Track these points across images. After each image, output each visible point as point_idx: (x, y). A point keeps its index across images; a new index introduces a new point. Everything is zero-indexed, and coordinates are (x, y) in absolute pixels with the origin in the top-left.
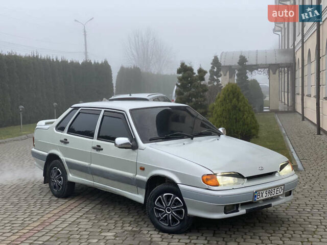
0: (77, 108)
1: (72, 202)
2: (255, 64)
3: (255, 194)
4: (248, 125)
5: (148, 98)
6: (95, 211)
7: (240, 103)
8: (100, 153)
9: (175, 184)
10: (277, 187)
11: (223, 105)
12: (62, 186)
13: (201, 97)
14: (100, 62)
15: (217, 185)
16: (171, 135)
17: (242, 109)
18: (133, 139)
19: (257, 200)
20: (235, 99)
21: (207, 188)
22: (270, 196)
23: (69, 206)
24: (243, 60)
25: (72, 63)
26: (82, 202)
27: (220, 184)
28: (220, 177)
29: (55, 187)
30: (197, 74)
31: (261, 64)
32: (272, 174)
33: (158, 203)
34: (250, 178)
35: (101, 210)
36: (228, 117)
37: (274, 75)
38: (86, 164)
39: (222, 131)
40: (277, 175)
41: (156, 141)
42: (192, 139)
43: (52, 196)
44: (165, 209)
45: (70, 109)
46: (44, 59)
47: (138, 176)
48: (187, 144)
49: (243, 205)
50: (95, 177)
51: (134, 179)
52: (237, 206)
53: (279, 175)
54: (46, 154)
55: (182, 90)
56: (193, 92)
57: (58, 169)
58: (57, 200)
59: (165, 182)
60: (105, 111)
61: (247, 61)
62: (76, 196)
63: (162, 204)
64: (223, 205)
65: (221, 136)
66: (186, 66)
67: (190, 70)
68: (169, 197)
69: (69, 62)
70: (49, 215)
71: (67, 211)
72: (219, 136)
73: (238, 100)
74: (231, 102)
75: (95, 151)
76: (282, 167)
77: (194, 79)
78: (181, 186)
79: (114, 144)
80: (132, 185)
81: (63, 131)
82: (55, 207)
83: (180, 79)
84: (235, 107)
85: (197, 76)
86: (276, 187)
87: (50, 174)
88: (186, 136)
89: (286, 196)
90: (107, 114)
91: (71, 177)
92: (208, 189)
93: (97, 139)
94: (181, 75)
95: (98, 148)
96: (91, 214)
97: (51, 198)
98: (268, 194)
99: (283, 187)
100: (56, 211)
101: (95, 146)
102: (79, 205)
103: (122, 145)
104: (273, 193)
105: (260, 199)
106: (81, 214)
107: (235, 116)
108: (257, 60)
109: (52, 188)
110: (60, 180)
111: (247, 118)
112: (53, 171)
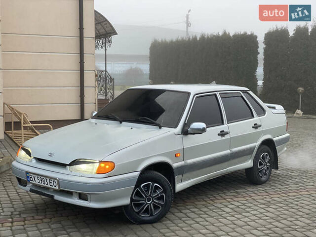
3: (27, 174)
98: (41, 181)
104: (46, 183)
105: (33, 182)
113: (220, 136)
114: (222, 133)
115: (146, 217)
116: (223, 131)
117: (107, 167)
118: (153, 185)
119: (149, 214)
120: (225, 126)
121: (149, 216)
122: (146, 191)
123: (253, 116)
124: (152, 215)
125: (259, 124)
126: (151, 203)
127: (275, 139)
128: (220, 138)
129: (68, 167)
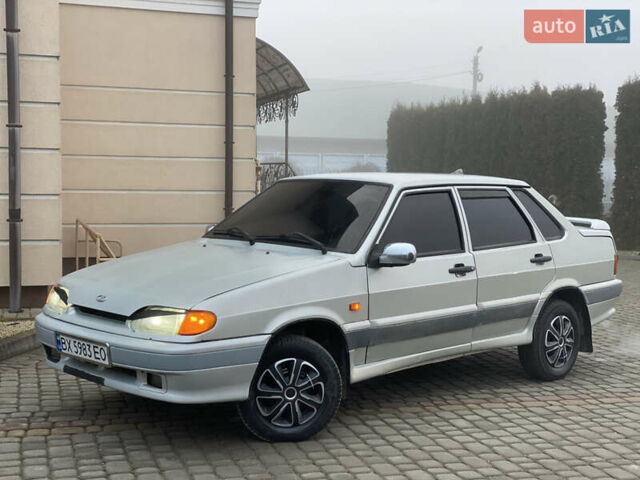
3: (57, 337)
10: (96, 343)
19: (63, 351)
22: (82, 355)
98: (78, 349)
104: (89, 353)
105: (66, 352)
113: (454, 275)
114: (459, 268)
115: (284, 428)
116: (462, 265)
117: (202, 322)
118: (298, 364)
119: (290, 421)
120: (467, 254)
121: (292, 427)
122: (285, 376)
123: (533, 239)
124: (296, 424)
125: (546, 254)
126: (295, 400)
127: (583, 289)
128: (453, 278)
129: (128, 322)
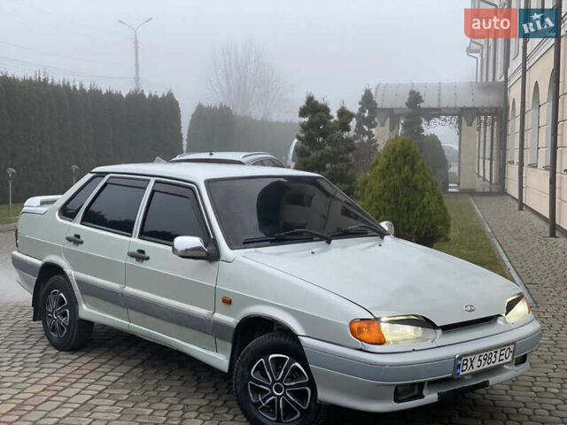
0: (102, 174)
1: (85, 359)
2: (436, 106)
3: (457, 362)
4: (430, 215)
5: (243, 160)
6: (130, 381)
7: (416, 175)
8: (144, 265)
9: (294, 337)
10: (502, 347)
11: (384, 178)
12: (68, 327)
13: (343, 160)
14: (160, 96)
15: (382, 342)
16: (286, 235)
17: (419, 185)
18: (210, 241)
19: (461, 373)
20: (407, 168)
21: (360, 347)
22: (486, 366)
23: (79, 368)
24: (415, 98)
25: (109, 94)
26: (104, 361)
27: (388, 338)
28: (388, 324)
29: (54, 330)
30: (336, 118)
31: (447, 108)
32: (489, 320)
33: (258, 373)
34: (447, 329)
35: (142, 380)
36: (393, 200)
37: (470, 128)
38: (116, 286)
39: (387, 229)
40: (500, 321)
41: (256, 244)
42: (329, 242)
43: (48, 346)
44: (270, 387)
45: (89, 176)
46: (58, 86)
47: (219, 316)
48: (319, 252)
49: (431, 383)
50: (133, 314)
51: (209, 321)
52: (421, 385)
53: (506, 322)
54: (39, 263)
55: (307, 148)
56: (328, 151)
57: (61, 294)
58: (57, 354)
59: (272, 331)
60: (156, 182)
61: (422, 101)
62: (95, 348)
63: (266, 377)
64: (391, 385)
65: (386, 237)
66: (317, 102)
67: (325, 109)
68: (279, 362)
69: (104, 92)
70: (37, 389)
71: (73, 380)
72: (382, 238)
73: (412, 168)
74: (400, 172)
75: (133, 262)
76: (510, 306)
77: (331, 126)
78: (305, 341)
79: (170, 248)
80: (206, 333)
81: (74, 218)
82: (50, 371)
83: (304, 127)
84: (407, 182)
85: (335, 121)
86: (498, 347)
87: (46, 302)
88: (317, 236)
89: (516, 364)
90: (161, 187)
91: (86, 311)
92: (361, 350)
93: (140, 238)
94: (306, 119)
95: (140, 256)
96: (123, 387)
97: (45, 349)
98: (483, 361)
99: (512, 347)
100: (50, 380)
101: (135, 251)
102: (99, 367)
103: (187, 250)
104: (493, 359)
105: (466, 372)
106: (100, 388)
107: (405, 200)
108: (439, 100)
109: (49, 331)
110: (64, 315)
111: (429, 203)
112: (51, 297)
